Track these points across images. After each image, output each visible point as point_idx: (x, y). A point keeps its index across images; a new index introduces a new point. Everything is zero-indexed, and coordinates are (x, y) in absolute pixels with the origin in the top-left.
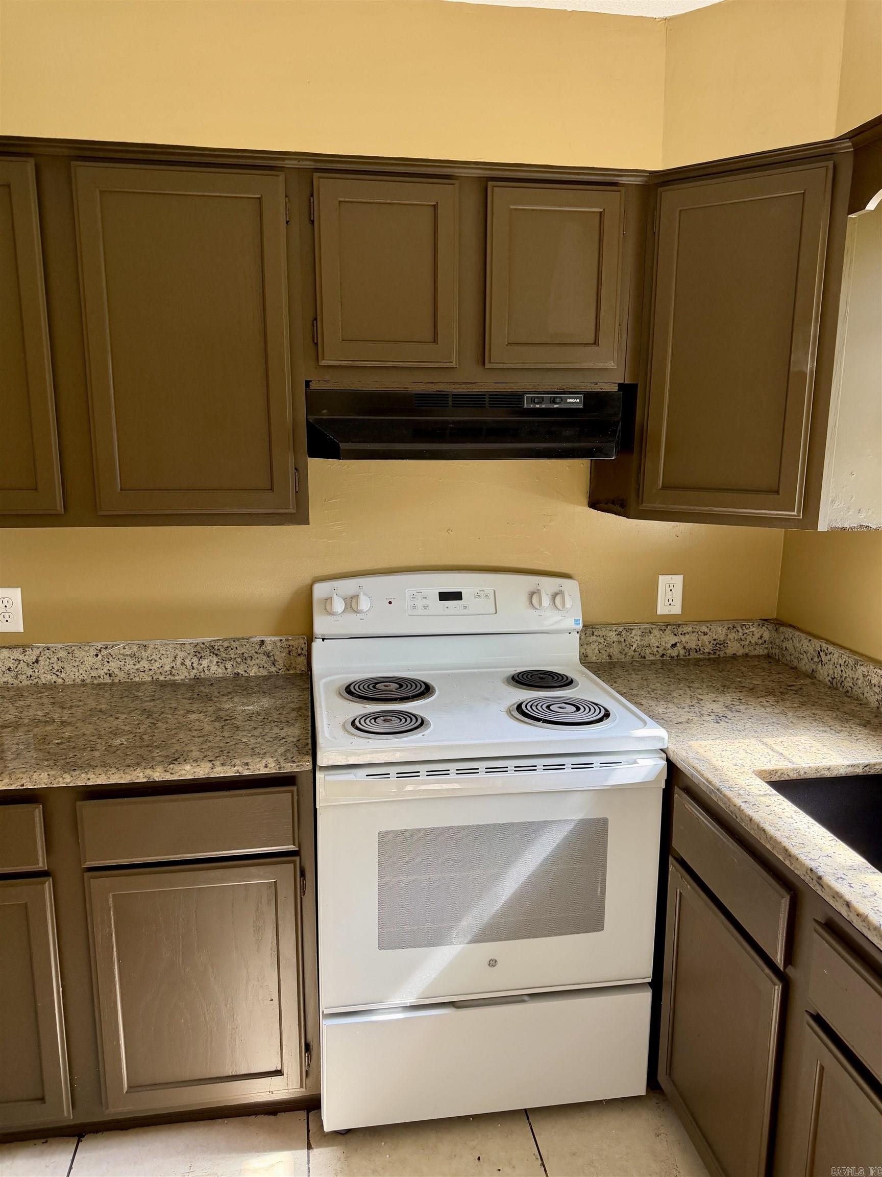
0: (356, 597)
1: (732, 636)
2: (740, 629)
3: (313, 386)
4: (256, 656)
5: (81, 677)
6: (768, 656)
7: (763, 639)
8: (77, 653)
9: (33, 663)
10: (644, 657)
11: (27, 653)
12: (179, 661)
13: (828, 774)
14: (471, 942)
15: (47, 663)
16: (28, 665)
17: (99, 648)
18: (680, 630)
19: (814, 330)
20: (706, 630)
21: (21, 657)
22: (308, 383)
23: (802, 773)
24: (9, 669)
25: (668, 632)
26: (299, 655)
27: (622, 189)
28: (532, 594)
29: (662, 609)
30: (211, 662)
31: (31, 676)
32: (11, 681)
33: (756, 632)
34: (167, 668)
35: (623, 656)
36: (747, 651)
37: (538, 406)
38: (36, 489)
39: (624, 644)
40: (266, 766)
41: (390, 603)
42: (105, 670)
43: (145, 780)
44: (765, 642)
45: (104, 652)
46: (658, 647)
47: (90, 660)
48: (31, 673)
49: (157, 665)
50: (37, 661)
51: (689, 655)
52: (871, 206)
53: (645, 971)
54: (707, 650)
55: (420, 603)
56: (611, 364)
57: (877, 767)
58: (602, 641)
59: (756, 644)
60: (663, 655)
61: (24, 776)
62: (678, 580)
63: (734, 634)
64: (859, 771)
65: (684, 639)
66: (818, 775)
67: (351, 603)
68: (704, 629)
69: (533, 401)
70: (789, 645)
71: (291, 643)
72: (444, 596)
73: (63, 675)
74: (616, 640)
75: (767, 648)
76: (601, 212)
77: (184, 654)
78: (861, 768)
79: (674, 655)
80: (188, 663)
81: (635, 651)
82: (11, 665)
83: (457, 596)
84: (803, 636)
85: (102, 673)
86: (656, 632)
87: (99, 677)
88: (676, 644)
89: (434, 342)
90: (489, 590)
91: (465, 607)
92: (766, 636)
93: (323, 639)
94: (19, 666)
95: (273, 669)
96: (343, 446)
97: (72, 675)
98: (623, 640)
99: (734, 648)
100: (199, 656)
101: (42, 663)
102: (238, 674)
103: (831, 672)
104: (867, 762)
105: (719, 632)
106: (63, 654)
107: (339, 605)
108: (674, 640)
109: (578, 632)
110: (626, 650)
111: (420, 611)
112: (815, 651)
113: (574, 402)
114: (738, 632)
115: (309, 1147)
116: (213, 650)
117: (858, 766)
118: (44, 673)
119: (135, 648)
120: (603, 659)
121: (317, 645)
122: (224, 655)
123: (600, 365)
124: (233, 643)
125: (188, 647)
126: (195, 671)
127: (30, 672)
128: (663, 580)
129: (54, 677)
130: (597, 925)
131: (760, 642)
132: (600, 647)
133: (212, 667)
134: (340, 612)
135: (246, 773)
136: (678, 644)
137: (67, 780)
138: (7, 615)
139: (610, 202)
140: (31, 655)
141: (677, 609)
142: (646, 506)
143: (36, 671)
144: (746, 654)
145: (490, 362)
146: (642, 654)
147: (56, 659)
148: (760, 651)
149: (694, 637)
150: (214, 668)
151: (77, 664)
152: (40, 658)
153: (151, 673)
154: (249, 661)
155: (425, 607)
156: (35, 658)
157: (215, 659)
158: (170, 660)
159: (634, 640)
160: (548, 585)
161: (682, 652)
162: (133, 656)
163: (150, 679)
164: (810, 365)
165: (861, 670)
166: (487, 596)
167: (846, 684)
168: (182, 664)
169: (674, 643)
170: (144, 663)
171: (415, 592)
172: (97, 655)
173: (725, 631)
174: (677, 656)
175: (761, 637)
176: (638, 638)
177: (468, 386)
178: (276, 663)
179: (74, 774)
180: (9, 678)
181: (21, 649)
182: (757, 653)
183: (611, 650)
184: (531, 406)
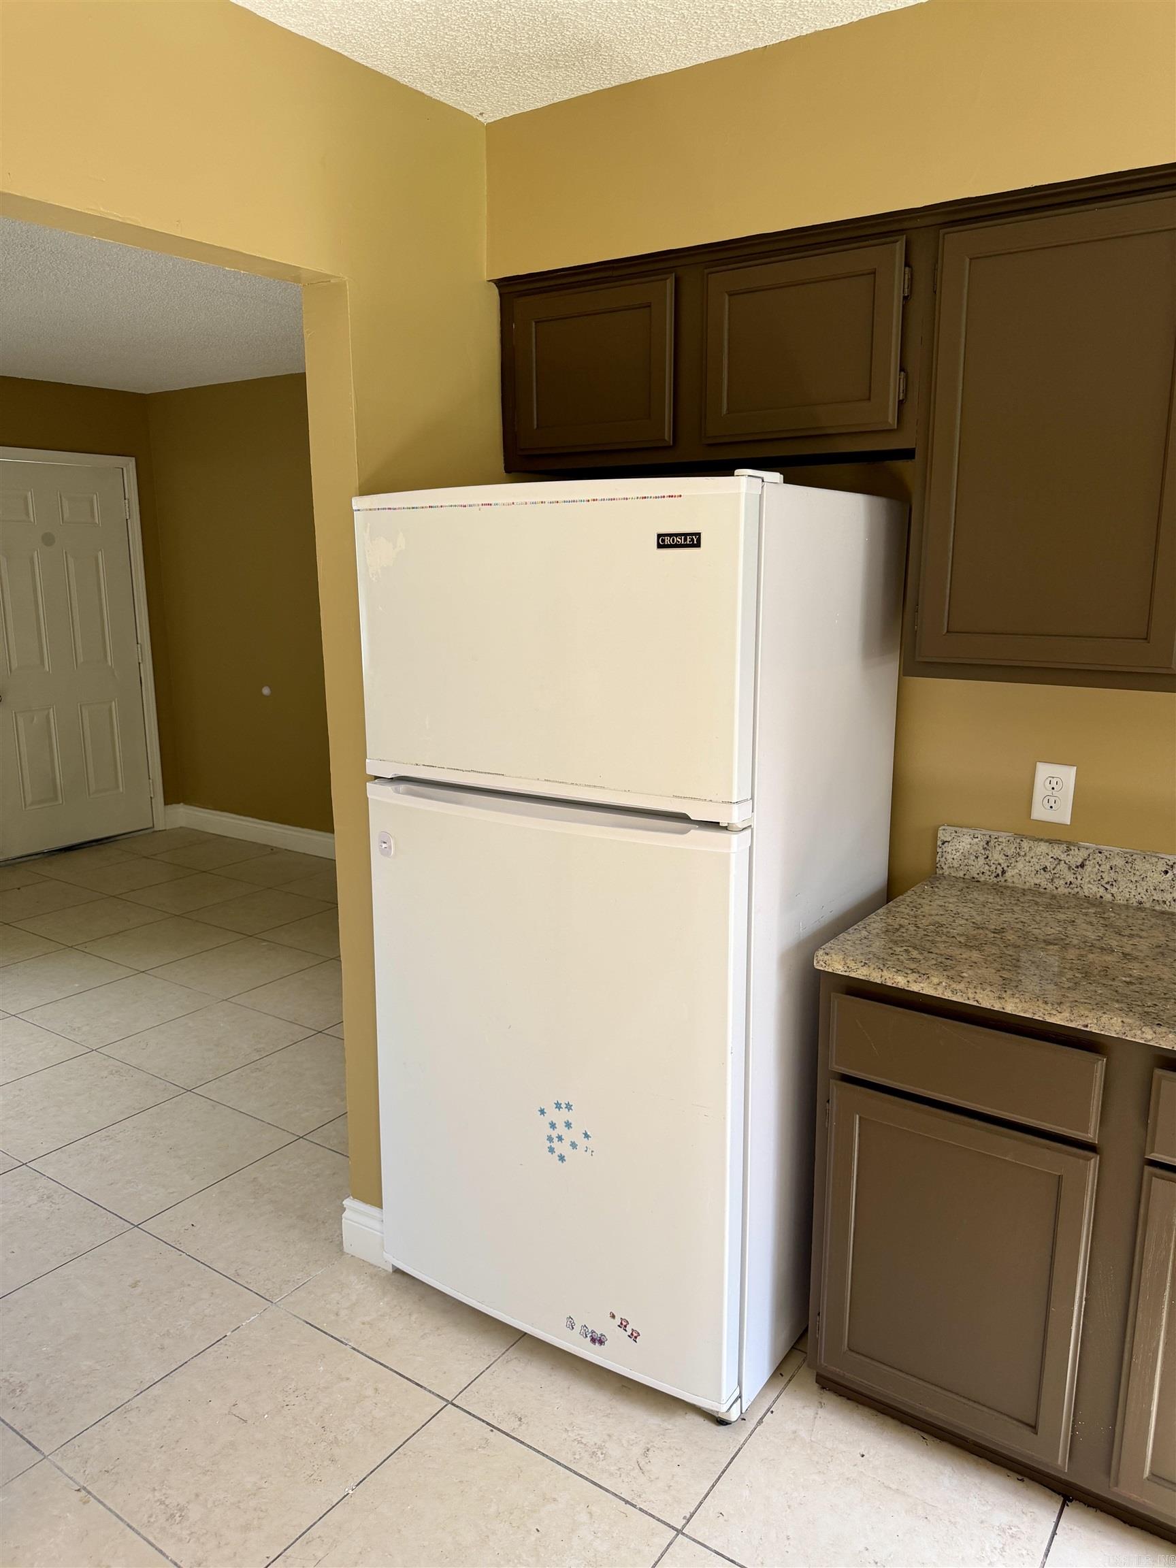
5: (1138, 897)
8: (1139, 864)
9: (1077, 867)
11: (1072, 852)
15: (1095, 870)
16: (1070, 868)
17: (1171, 863)
21: (1063, 857)
24: (1045, 869)
31: (1071, 883)
32: (1044, 884)
38: (1146, 639)
47: (1156, 877)
48: (1072, 880)
50: (1082, 866)
61: (1091, 1015)
73: (1114, 890)
82: (1048, 865)
85: (1169, 897)
87: (1164, 902)
94: (1058, 867)
97: (1126, 892)
101: (1088, 868)
106: (1119, 862)
118: (1089, 882)
127: (1070, 878)
129: (1102, 890)
137: (1147, 1036)
138: (1052, 800)
140: (1077, 857)
143: (1079, 878)
147: (1108, 867)
151: (1136, 878)
152: (1087, 862)
156: (1080, 861)
172: (1166, 872)
179: (1158, 1029)
180: (1042, 879)
181: (1064, 847)
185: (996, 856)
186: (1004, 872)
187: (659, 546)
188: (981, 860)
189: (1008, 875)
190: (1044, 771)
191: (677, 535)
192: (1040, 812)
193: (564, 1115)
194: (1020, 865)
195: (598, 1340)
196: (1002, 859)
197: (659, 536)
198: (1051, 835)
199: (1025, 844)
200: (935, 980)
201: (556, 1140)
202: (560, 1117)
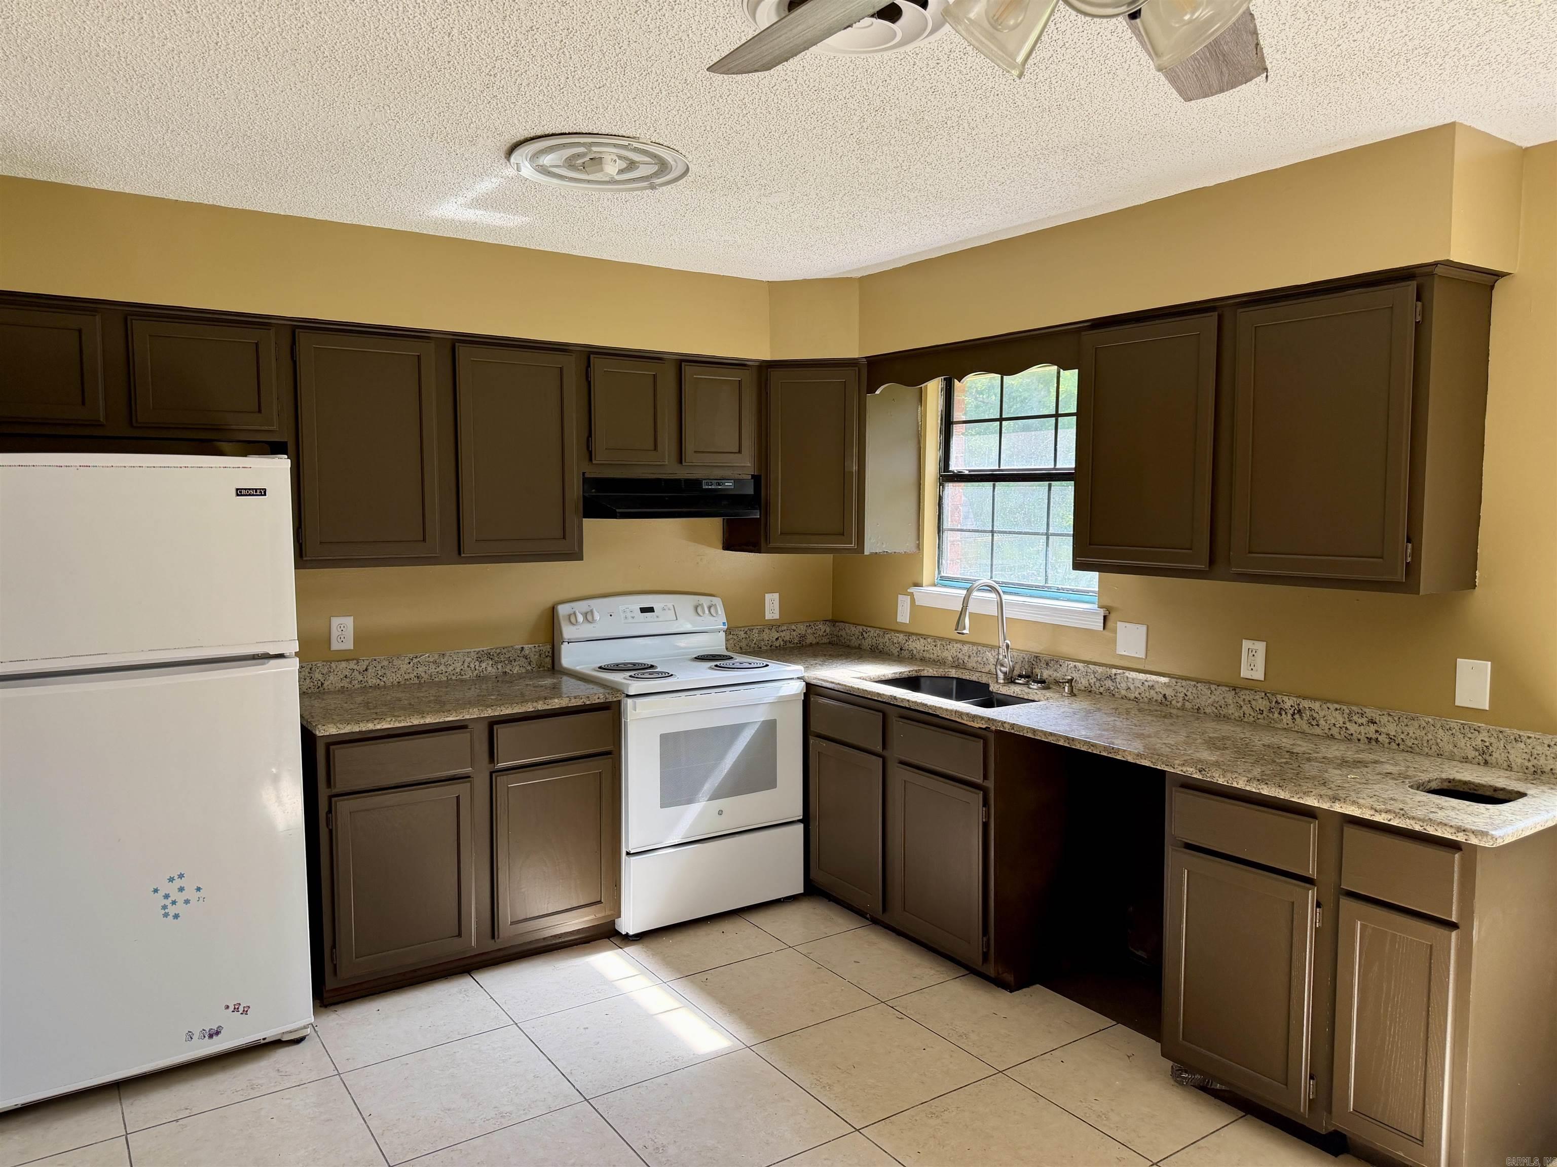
0: (592, 612)
1: (809, 631)
3: (587, 475)
4: (518, 658)
5: (397, 680)
6: (830, 643)
8: (395, 662)
9: (364, 671)
10: (761, 648)
11: (360, 664)
12: (466, 664)
14: (708, 800)
15: (374, 671)
16: (360, 673)
17: (411, 658)
18: (780, 629)
19: (855, 450)
20: (795, 628)
21: (355, 667)
22: (584, 474)
24: (346, 677)
25: (773, 630)
26: (547, 656)
27: (750, 368)
28: (696, 608)
29: (769, 616)
30: (488, 664)
31: (361, 681)
32: (346, 686)
33: (823, 628)
34: (458, 670)
38: (425, 541)
40: (599, 698)
41: (611, 615)
42: (415, 674)
44: (827, 634)
45: (415, 661)
46: (770, 639)
47: (404, 667)
48: (362, 679)
49: (451, 668)
50: (366, 670)
51: (786, 644)
52: (878, 392)
53: (798, 813)
54: (796, 641)
55: (629, 615)
56: (747, 464)
58: (736, 638)
59: (823, 636)
60: (771, 646)
62: (776, 596)
64: (897, 676)
65: (782, 634)
67: (588, 616)
68: (793, 627)
69: (707, 484)
70: (843, 633)
71: (541, 648)
72: (644, 610)
73: (385, 679)
74: (744, 637)
76: (739, 381)
77: (470, 659)
79: (778, 645)
80: (472, 666)
81: (755, 644)
82: (347, 673)
83: (651, 610)
84: (851, 625)
85: (412, 676)
86: (767, 631)
87: (410, 679)
88: (778, 638)
89: (655, 450)
90: (670, 605)
91: (656, 617)
92: (828, 630)
93: (568, 643)
94: (353, 674)
95: (529, 668)
96: (617, 510)
97: (392, 678)
98: (749, 635)
99: (810, 639)
100: (480, 660)
101: (369, 671)
102: (506, 672)
103: (870, 643)
104: (900, 671)
105: (802, 629)
106: (385, 663)
107: (579, 618)
108: (776, 635)
109: (724, 630)
111: (630, 620)
112: (859, 632)
113: (729, 484)
114: (812, 628)
115: (621, 946)
116: (489, 656)
118: (371, 678)
119: (436, 656)
121: (564, 647)
122: (496, 659)
123: (743, 465)
124: (503, 650)
125: (473, 654)
126: (477, 672)
127: (361, 678)
128: (767, 597)
129: (378, 681)
130: (774, 786)
131: (825, 634)
132: (735, 642)
133: (489, 668)
134: (580, 622)
135: (588, 703)
136: (780, 638)
138: (342, 637)
139: (746, 375)
140: (363, 665)
141: (777, 616)
142: (772, 545)
143: (365, 677)
144: (818, 643)
145: (685, 462)
146: (759, 646)
147: (380, 667)
148: (825, 640)
149: (788, 633)
150: (489, 669)
151: (395, 670)
152: (369, 667)
153: (447, 674)
154: (513, 663)
155: (633, 617)
156: (365, 667)
157: (491, 662)
158: (460, 664)
159: (753, 637)
160: (705, 601)
161: (782, 643)
162: (435, 662)
163: (446, 679)
164: (855, 468)
165: (887, 636)
166: (669, 609)
167: (879, 647)
168: (468, 667)
169: (779, 634)
170: (442, 667)
171: (624, 608)
172: (409, 663)
173: (805, 628)
175: (825, 631)
176: (759, 634)
177: (672, 475)
178: (532, 663)
179: (493, 708)
180: (345, 683)
181: (355, 661)
182: (823, 641)
183: (742, 644)
184: (707, 487)
185: (317, 676)
186: (322, 684)
187: (238, 495)
188: (308, 681)
189: (326, 683)
190: (336, 622)
191: (250, 489)
192: (336, 646)
193: (178, 883)
194: (331, 678)
195: (214, 1034)
196: (320, 677)
197: (237, 490)
198: (345, 657)
199: (333, 665)
201: (170, 906)
202: (172, 889)
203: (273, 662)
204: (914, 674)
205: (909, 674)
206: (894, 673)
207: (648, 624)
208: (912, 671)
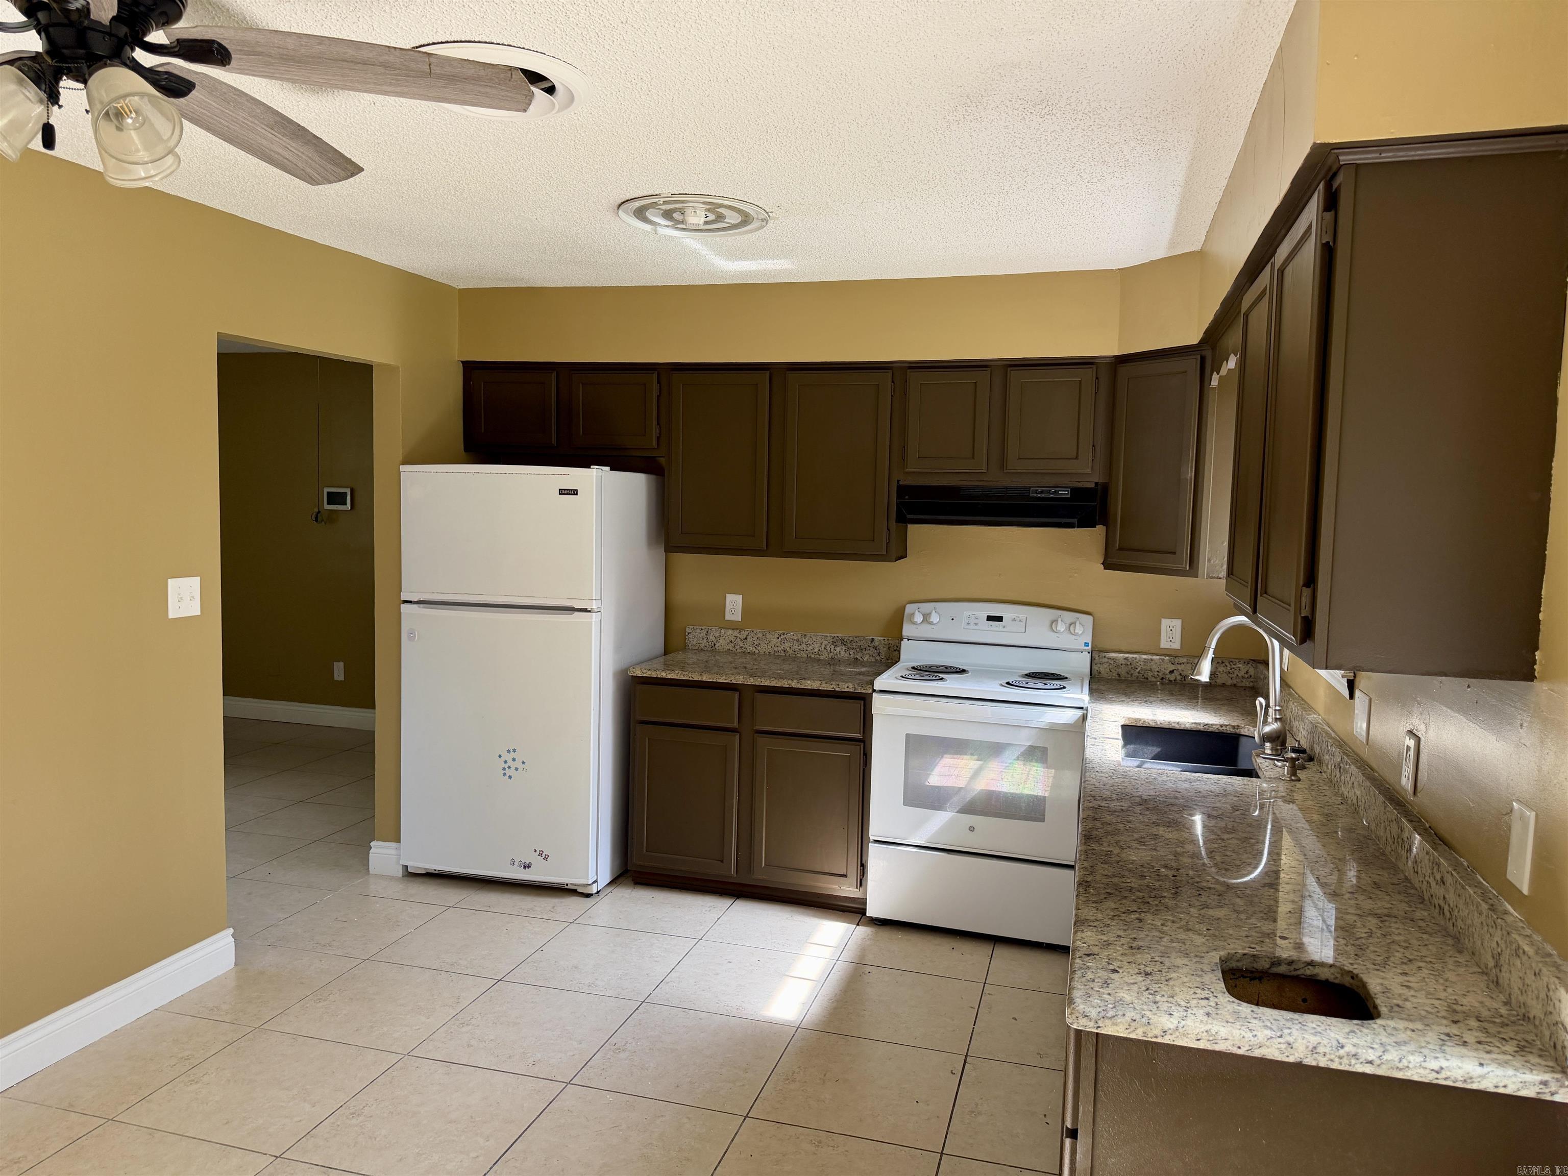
0: (930, 614)
2: (1227, 664)
3: (901, 483)
4: (868, 648)
5: (768, 651)
7: (1249, 674)
8: (768, 636)
9: (744, 639)
10: (1147, 679)
11: (742, 633)
12: (823, 646)
13: (1177, 727)
14: (957, 812)
15: (751, 640)
16: (741, 640)
17: (780, 634)
18: (1177, 660)
19: (1192, 453)
21: (738, 635)
22: (898, 481)
23: (1159, 723)
24: (731, 642)
25: (1166, 661)
26: (895, 650)
27: (1097, 366)
28: (1052, 622)
29: (1164, 644)
30: (842, 649)
31: (742, 647)
33: (1242, 668)
34: (816, 650)
35: (1129, 676)
36: (1235, 682)
37: (1039, 495)
38: (754, 536)
39: (1130, 667)
40: (848, 687)
41: (953, 619)
42: (782, 648)
43: (788, 686)
44: (1251, 676)
45: (783, 637)
46: (1158, 672)
47: (774, 641)
48: (742, 645)
49: (811, 647)
50: (746, 638)
51: (1185, 680)
52: (1214, 383)
55: (973, 621)
56: (1089, 471)
57: (1214, 727)
58: (1112, 662)
59: (1243, 678)
60: (1162, 679)
61: (731, 677)
62: (1177, 623)
63: (1222, 668)
64: (1201, 728)
65: (1180, 667)
66: (1170, 726)
67: (926, 617)
69: (1036, 492)
71: (891, 642)
72: (990, 618)
73: (759, 648)
74: (1123, 662)
75: (1252, 682)
76: (1080, 381)
77: (826, 642)
78: (1202, 725)
79: (1172, 679)
80: (828, 648)
81: (1139, 672)
82: (733, 639)
83: (1000, 619)
85: (780, 649)
87: (778, 650)
88: (1173, 671)
89: (974, 457)
90: (1023, 617)
91: (1004, 627)
93: (908, 640)
94: (737, 640)
95: (878, 658)
96: (909, 516)
97: (764, 648)
98: (1129, 663)
100: (835, 644)
101: (748, 640)
102: (857, 658)
106: (760, 635)
107: (918, 618)
108: (1172, 667)
109: (1089, 653)
110: (1132, 672)
111: (973, 626)
113: (1064, 493)
114: (1226, 666)
115: (858, 925)
116: (843, 642)
117: (1199, 724)
118: (749, 646)
119: (799, 636)
120: (1113, 676)
121: (905, 644)
122: (849, 645)
123: (1083, 471)
124: (855, 639)
125: (829, 638)
126: (832, 654)
128: (1165, 622)
129: (754, 648)
130: (1042, 818)
131: (1246, 676)
132: (1110, 667)
133: (841, 652)
134: (919, 622)
135: (837, 689)
136: (1175, 671)
137: (751, 681)
138: (733, 610)
139: (1088, 374)
140: (744, 634)
141: (1177, 645)
142: (1110, 561)
143: (745, 644)
144: (1235, 685)
145: (1007, 469)
146: (1145, 676)
147: (756, 638)
148: (1246, 683)
150: (843, 653)
151: (767, 642)
152: (748, 637)
153: (807, 652)
154: (864, 651)
155: (976, 624)
156: (745, 636)
157: (844, 648)
158: (819, 645)
159: (1138, 664)
160: (1069, 616)
161: (1179, 678)
162: (798, 640)
163: (806, 656)
164: (1191, 474)
166: (1020, 621)
168: (825, 649)
169: (1171, 670)
170: (804, 646)
171: (970, 614)
172: (778, 638)
174: (1175, 680)
175: (1247, 672)
176: (1142, 663)
177: (992, 483)
178: (880, 654)
179: (755, 678)
180: (730, 647)
181: (738, 631)
182: (1243, 684)
183: (1120, 670)
184: (1035, 495)
185: (711, 638)
186: (715, 645)
187: (560, 494)
188: (705, 640)
189: (716, 646)
190: (730, 598)
191: (567, 490)
192: (728, 617)
193: (512, 755)
194: (721, 641)
196: (713, 639)
197: (560, 490)
198: (733, 626)
199: (723, 631)
200: (677, 672)
201: (507, 769)
202: (508, 757)
203: (576, 613)
204: (1230, 730)
205: (1221, 729)
206: (1195, 723)
207: (993, 632)
208: (1227, 725)
